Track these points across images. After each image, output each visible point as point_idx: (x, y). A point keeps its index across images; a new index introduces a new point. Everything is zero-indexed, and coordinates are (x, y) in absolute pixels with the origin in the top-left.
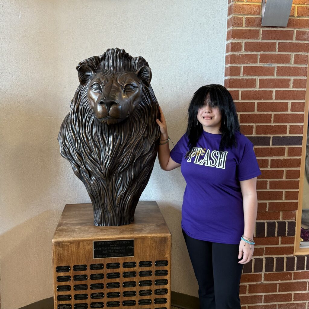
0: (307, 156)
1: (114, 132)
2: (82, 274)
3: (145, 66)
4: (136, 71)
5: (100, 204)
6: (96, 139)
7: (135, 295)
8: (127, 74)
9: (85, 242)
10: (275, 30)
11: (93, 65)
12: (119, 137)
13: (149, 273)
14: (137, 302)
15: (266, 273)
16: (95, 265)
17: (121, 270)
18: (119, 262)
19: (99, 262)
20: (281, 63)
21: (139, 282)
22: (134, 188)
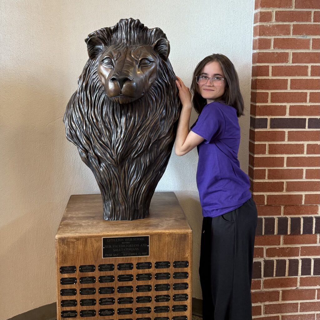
1: (127, 112)
2: (89, 276)
3: (162, 38)
4: (153, 44)
5: (111, 195)
6: (107, 120)
7: (150, 301)
8: (142, 48)
9: (93, 239)
11: (104, 37)
12: (133, 118)
13: (167, 276)
14: (153, 310)
15: (303, 276)
16: (104, 265)
17: (135, 272)
18: (132, 262)
19: (109, 261)
20: (317, 35)
21: (155, 286)
22: (149, 177)
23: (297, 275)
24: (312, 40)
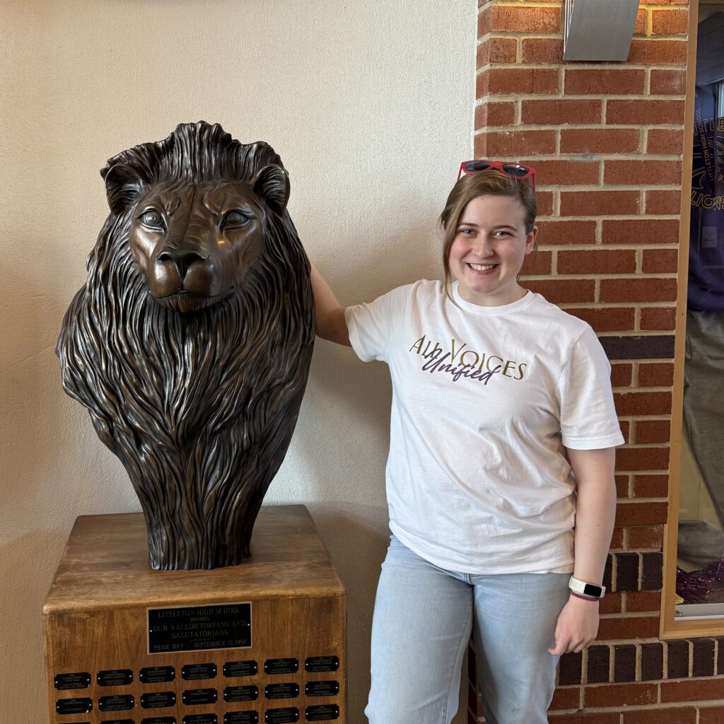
0: (686, 386)
1: (199, 331)
2: (120, 694)
4: (251, 178)
5: (165, 514)
6: (152, 349)
8: (228, 186)
9: (127, 613)
10: (597, 70)
11: (143, 164)
12: (210, 344)
13: (292, 690)
15: (591, 685)
16: (152, 669)
17: (220, 683)
18: (214, 662)
19: (164, 661)
20: (615, 152)
21: (266, 714)
22: (248, 473)
23: (579, 683)
24: (603, 163)
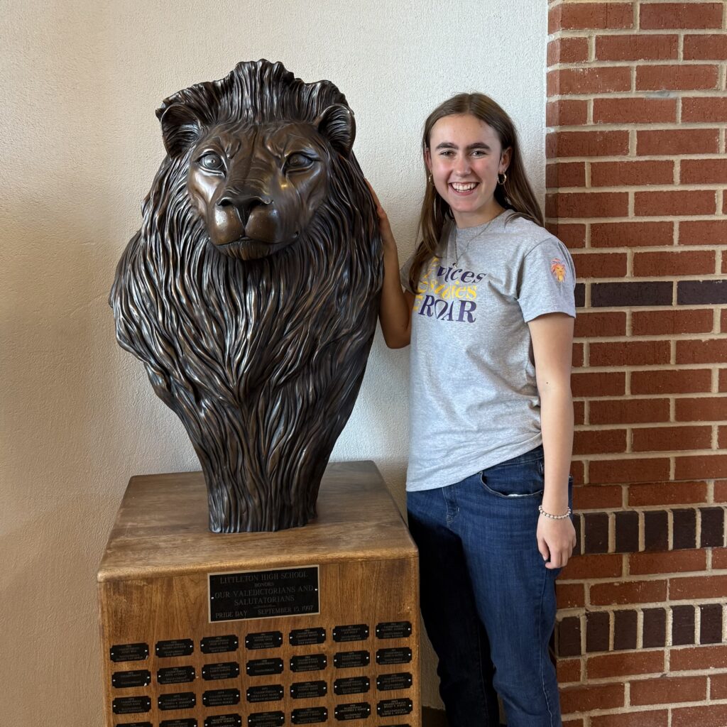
1: (261, 279)
2: (180, 665)
3: (337, 105)
4: (315, 118)
5: (226, 473)
6: (212, 299)
7: (324, 719)
8: (291, 127)
9: (186, 579)
10: (673, 4)
11: (201, 104)
12: (273, 293)
13: (362, 659)
15: (676, 648)
16: (214, 638)
17: (286, 653)
18: (279, 630)
19: (226, 630)
20: (693, 89)
21: (335, 684)
22: (314, 429)
23: (664, 646)
24: (681, 101)
